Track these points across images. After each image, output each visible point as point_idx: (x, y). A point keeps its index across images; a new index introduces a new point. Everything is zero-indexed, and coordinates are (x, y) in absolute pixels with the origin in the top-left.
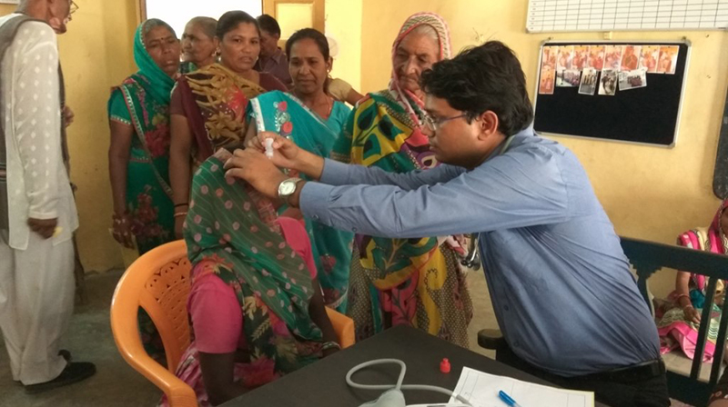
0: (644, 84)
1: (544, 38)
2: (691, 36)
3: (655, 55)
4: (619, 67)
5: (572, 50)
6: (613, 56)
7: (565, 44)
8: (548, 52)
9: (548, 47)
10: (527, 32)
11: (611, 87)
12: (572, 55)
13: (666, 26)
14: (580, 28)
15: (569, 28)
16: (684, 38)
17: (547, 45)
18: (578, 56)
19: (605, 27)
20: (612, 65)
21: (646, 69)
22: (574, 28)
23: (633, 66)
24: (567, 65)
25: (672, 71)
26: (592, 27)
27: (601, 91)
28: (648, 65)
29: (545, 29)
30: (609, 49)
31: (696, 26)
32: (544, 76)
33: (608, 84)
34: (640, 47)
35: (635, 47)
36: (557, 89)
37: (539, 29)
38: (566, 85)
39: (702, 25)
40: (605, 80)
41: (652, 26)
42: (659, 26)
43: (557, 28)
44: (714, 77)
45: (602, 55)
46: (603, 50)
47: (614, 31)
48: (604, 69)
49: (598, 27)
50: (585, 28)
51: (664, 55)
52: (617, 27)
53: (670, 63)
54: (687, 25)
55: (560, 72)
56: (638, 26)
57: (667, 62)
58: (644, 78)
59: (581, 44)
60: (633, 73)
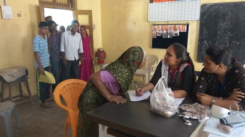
0: (179, 35)
1: (153, 23)
2: (190, 22)
3: (181, 27)
4: (172, 31)
5: (160, 27)
6: (171, 28)
7: (158, 25)
8: (154, 27)
9: (154, 26)
10: (148, 22)
11: (171, 36)
12: (160, 28)
13: (183, 20)
14: (162, 20)
16: (188, 23)
17: (154, 25)
18: (162, 28)
19: (168, 20)
20: (171, 30)
21: (179, 31)
22: (160, 21)
23: (176, 30)
24: (159, 30)
25: (185, 31)
26: (165, 20)
27: (168, 37)
28: (180, 30)
29: (153, 21)
30: (170, 26)
31: (190, 20)
32: (154, 33)
33: (170, 35)
34: (177, 25)
35: (176, 25)
36: (157, 37)
37: (151, 21)
38: (159, 35)
39: (192, 19)
40: (169, 34)
41: (180, 20)
42: (181, 20)
43: (156, 21)
44: (196, 32)
45: (168, 28)
46: (168, 26)
47: (171, 21)
48: (169, 31)
49: (167, 20)
50: (163, 20)
51: (183, 27)
52: (171, 20)
53: (185, 29)
54: (188, 20)
55: (158, 32)
56: (176, 20)
57: (184, 29)
59: (162, 25)
60: (176, 32)
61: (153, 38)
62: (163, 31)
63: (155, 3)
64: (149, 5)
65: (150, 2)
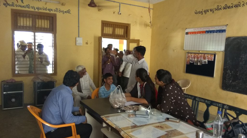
0: (207, 63)
1: (187, 51)
2: (216, 52)
3: (209, 56)
4: (202, 59)
5: (193, 55)
6: (201, 56)
7: (192, 53)
8: (188, 55)
10: (184, 50)
11: (201, 63)
12: (193, 56)
13: (211, 50)
14: (195, 50)
15: (192, 49)
17: (188, 53)
18: (194, 56)
19: (200, 50)
20: (201, 58)
21: (207, 59)
23: (205, 59)
24: (192, 58)
25: (213, 60)
26: (197, 50)
27: (199, 64)
28: (208, 59)
29: (188, 49)
30: (200, 55)
32: (188, 60)
33: (200, 62)
34: (206, 55)
36: (190, 63)
37: (186, 49)
38: (192, 62)
39: (218, 50)
40: (199, 62)
41: (209, 50)
43: (190, 49)
44: (221, 62)
45: (199, 56)
46: (199, 55)
47: (202, 51)
48: (199, 59)
51: (211, 57)
54: (216, 50)
55: (191, 59)
56: (206, 50)
58: (207, 62)
59: (195, 53)
61: (187, 65)
62: (194, 59)
63: (190, 35)
64: (185, 36)
65: (186, 34)
